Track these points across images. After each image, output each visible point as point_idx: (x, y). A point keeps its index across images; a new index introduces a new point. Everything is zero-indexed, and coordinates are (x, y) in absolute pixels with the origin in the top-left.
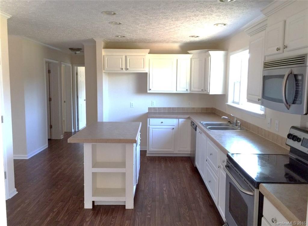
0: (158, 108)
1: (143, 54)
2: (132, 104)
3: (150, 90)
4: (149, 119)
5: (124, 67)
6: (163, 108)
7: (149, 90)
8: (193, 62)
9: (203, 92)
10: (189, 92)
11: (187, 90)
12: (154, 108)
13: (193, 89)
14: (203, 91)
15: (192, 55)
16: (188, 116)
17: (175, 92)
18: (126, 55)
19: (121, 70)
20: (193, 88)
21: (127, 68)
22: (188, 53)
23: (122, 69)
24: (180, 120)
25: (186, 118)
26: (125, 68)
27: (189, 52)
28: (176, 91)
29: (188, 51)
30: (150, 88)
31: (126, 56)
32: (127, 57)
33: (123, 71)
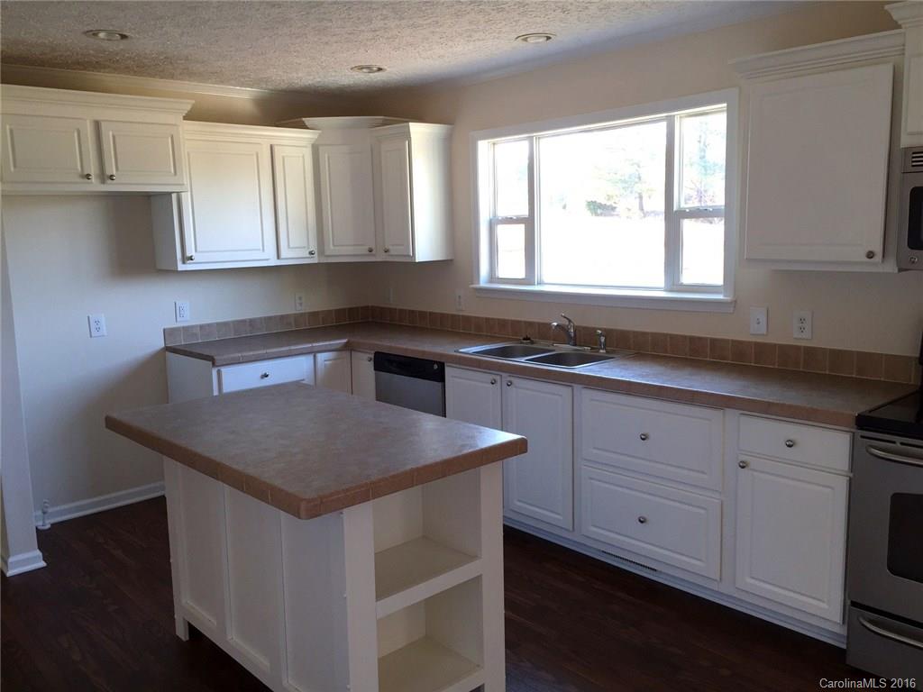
0: (202, 327)
1: (170, 119)
2: (97, 322)
3: (191, 258)
4: (219, 373)
5: (92, 169)
6: (218, 324)
7: (184, 263)
8: (324, 157)
9: (374, 255)
10: (315, 260)
11: (311, 253)
12: (186, 329)
13: (331, 248)
14: (373, 252)
15: (319, 132)
16: (345, 341)
17: (273, 262)
18: (98, 118)
19: (82, 180)
20: (334, 245)
21: (108, 173)
22: (304, 127)
23: (88, 176)
24: (321, 357)
25: (338, 347)
26: (98, 172)
27: (307, 124)
28: (278, 257)
29: (304, 119)
30: (188, 254)
31: (97, 125)
32: (104, 126)
33: (92, 183)
